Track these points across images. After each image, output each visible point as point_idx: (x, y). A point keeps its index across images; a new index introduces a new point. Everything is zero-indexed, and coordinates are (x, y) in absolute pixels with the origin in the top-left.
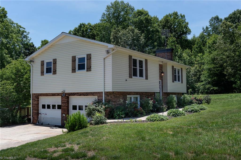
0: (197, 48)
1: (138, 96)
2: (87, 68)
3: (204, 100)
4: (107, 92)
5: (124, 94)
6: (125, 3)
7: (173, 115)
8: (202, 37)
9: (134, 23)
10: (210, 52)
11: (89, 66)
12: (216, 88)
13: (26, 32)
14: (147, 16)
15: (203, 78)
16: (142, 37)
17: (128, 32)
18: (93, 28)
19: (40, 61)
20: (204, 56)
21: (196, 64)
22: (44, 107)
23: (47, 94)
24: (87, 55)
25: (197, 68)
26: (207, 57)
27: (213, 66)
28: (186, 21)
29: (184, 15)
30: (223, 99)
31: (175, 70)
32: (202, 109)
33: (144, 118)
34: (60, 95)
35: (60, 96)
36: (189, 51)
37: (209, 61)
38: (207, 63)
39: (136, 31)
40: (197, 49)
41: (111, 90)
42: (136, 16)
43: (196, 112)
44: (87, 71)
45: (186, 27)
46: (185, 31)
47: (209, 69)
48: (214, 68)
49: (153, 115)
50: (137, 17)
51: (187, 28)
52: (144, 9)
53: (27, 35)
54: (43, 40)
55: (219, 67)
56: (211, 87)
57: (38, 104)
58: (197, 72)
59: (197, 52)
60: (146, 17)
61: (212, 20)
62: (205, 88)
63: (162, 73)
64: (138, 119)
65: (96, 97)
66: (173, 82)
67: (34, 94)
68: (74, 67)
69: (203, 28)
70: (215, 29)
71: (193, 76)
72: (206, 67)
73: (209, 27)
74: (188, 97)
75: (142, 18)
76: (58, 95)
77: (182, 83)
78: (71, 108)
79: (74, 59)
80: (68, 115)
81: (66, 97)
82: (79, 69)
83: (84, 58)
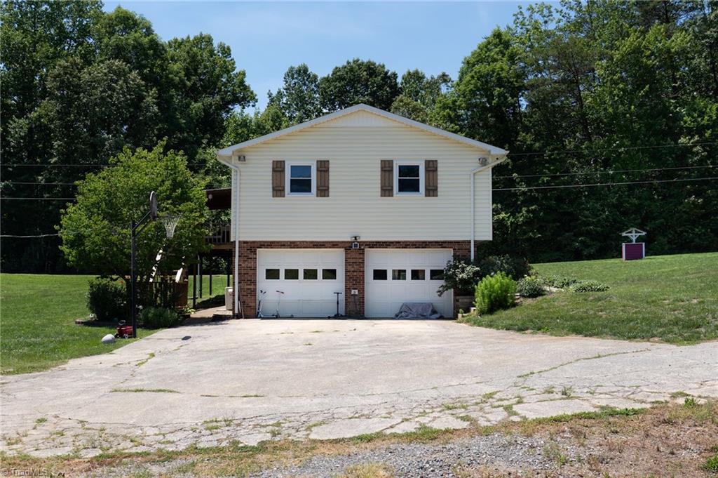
11: (431, 184)
19: (272, 161)
23: (294, 242)
24: (428, 163)
29: (229, 48)
34: (340, 245)
35: (340, 247)
41: (489, 237)
44: (427, 195)
57: (255, 268)
61: (290, 75)
65: (449, 252)
67: (245, 242)
68: (387, 184)
69: (270, 95)
73: (284, 93)
76: (334, 245)
78: (369, 275)
79: (386, 167)
80: (362, 291)
81: (355, 250)
82: (401, 189)
83: (417, 168)
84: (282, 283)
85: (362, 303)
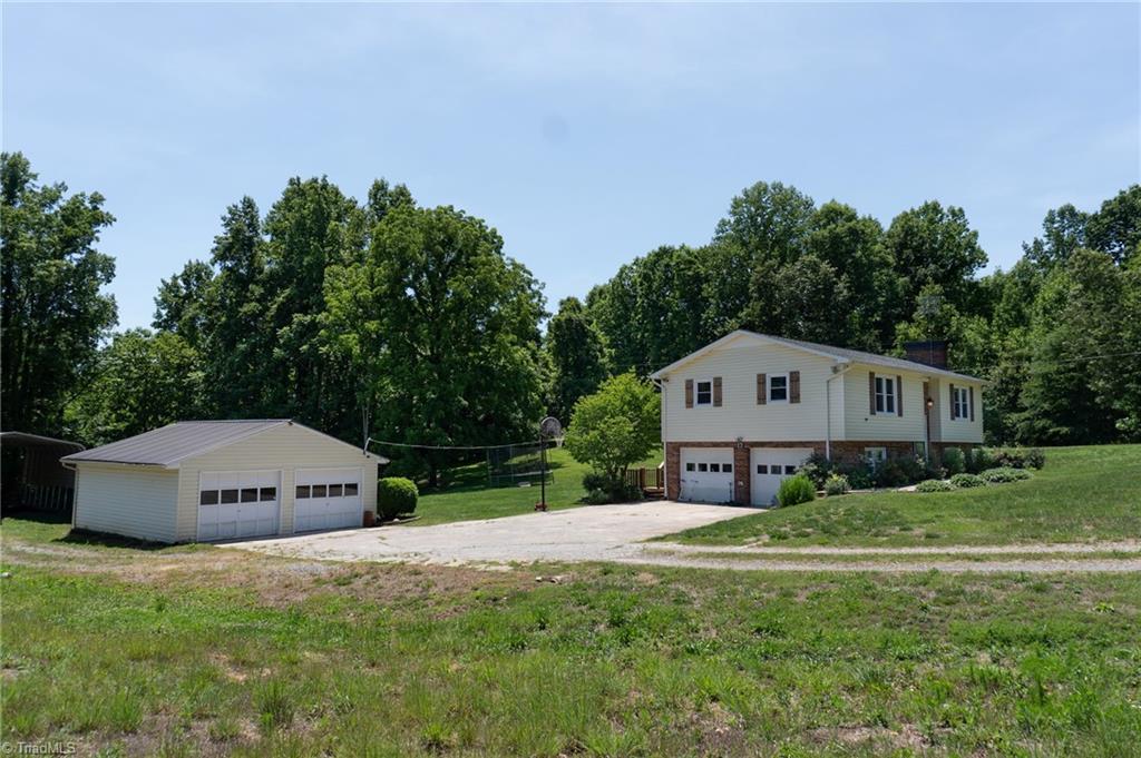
0: (1006, 311)
1: (883, 450)
2: (791, 397)
3: (1026, 458)
4: (834, 442)
5: (860, 446)
6: (786, 186)
7: (962, 485)
8: (1023, 271)
9: (816, 245)
10: (1047, 324)
11: (795, 392)
12: (1065, 430)
13: (536, 281)
14: (854, 222)
15: (1024, 401)
16: (841, 285)
17: (799, 270)
18: (696, 257)
19: (684, 381)
20: (1031, 336)
21: (1006, 359)
22: (690, 467)
23: (700, 443)
24: (791, 373)
25: (1009, 372)
26: (1038, 339)
27: (1054, 367)
28: (968, 226)
29: (961, 210)
30: (1079, 458)
31: (957, 394)
32: (1020, 478)
33: (912, 488)
34: (729, 445)
35: (730, 447)
36: (984, 321)
37: (1046, 353)
38: (1039, 358)
39: (825, 267)
40: (1007, 316)
41: (842, 438)
42: (821, 223)
43: (1009, 481)
44: (792, 402)
45: (971, 246)
46: (968, 259)
47: (1045, 376)
48: (1058, 372)
49: (927, 482)
50: (825, 226)
51: (973, 249)
52: (838, 200)
53: (541, 291)
54: (565, 298)
55: (1074, 370)
56: (1050, 427)
57: (678, 462)
58: (1007, 383)
59: (1008, 323)
60: (851, 224)
61: (1050, 220)
62: (1031, 430)
63: (930, 400)
64: (901, 489)
65: (811, 450)
66: (953, 419)
67: (670, 443)
68: (761, 395)
69: (1025, 247)
70: (1062, 246)
71: (996, 393)
72: (1035, 368)
73: (1045, 240)
74: (991, 453)
75: (841, 228)
76: (727, 445)
77: (972, 420)
78: (754, 470)
79: (761, 379)
80: (748, 483)
81: (743, 449)
82: (773, 398)
83: (784, 378)
84: (697, 474)
85: (749, 493)
